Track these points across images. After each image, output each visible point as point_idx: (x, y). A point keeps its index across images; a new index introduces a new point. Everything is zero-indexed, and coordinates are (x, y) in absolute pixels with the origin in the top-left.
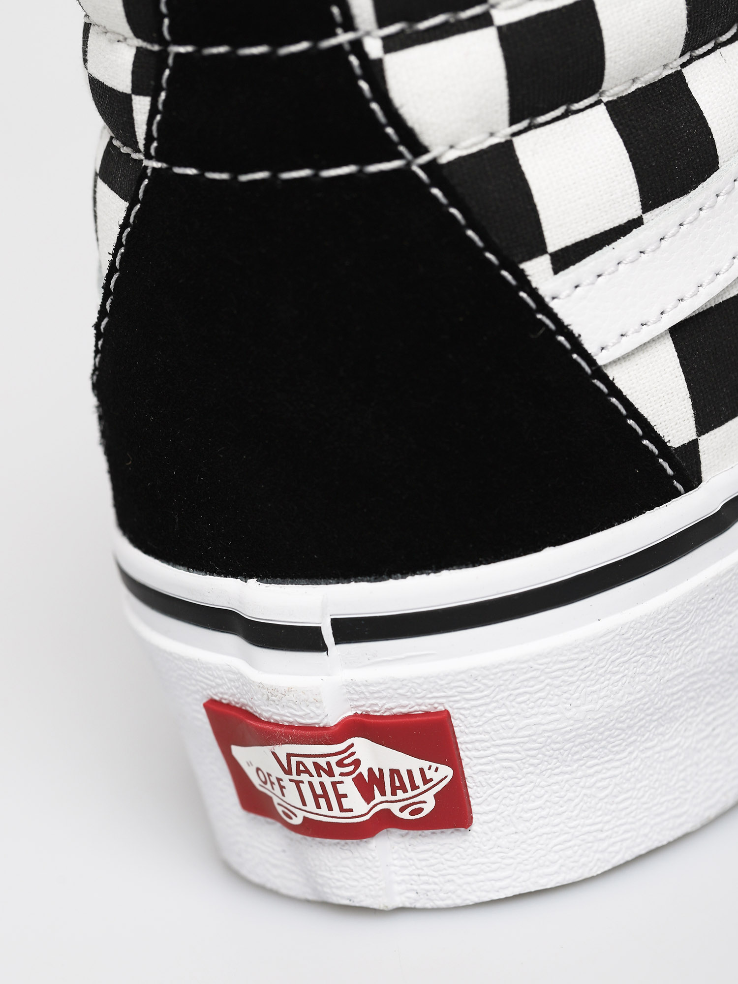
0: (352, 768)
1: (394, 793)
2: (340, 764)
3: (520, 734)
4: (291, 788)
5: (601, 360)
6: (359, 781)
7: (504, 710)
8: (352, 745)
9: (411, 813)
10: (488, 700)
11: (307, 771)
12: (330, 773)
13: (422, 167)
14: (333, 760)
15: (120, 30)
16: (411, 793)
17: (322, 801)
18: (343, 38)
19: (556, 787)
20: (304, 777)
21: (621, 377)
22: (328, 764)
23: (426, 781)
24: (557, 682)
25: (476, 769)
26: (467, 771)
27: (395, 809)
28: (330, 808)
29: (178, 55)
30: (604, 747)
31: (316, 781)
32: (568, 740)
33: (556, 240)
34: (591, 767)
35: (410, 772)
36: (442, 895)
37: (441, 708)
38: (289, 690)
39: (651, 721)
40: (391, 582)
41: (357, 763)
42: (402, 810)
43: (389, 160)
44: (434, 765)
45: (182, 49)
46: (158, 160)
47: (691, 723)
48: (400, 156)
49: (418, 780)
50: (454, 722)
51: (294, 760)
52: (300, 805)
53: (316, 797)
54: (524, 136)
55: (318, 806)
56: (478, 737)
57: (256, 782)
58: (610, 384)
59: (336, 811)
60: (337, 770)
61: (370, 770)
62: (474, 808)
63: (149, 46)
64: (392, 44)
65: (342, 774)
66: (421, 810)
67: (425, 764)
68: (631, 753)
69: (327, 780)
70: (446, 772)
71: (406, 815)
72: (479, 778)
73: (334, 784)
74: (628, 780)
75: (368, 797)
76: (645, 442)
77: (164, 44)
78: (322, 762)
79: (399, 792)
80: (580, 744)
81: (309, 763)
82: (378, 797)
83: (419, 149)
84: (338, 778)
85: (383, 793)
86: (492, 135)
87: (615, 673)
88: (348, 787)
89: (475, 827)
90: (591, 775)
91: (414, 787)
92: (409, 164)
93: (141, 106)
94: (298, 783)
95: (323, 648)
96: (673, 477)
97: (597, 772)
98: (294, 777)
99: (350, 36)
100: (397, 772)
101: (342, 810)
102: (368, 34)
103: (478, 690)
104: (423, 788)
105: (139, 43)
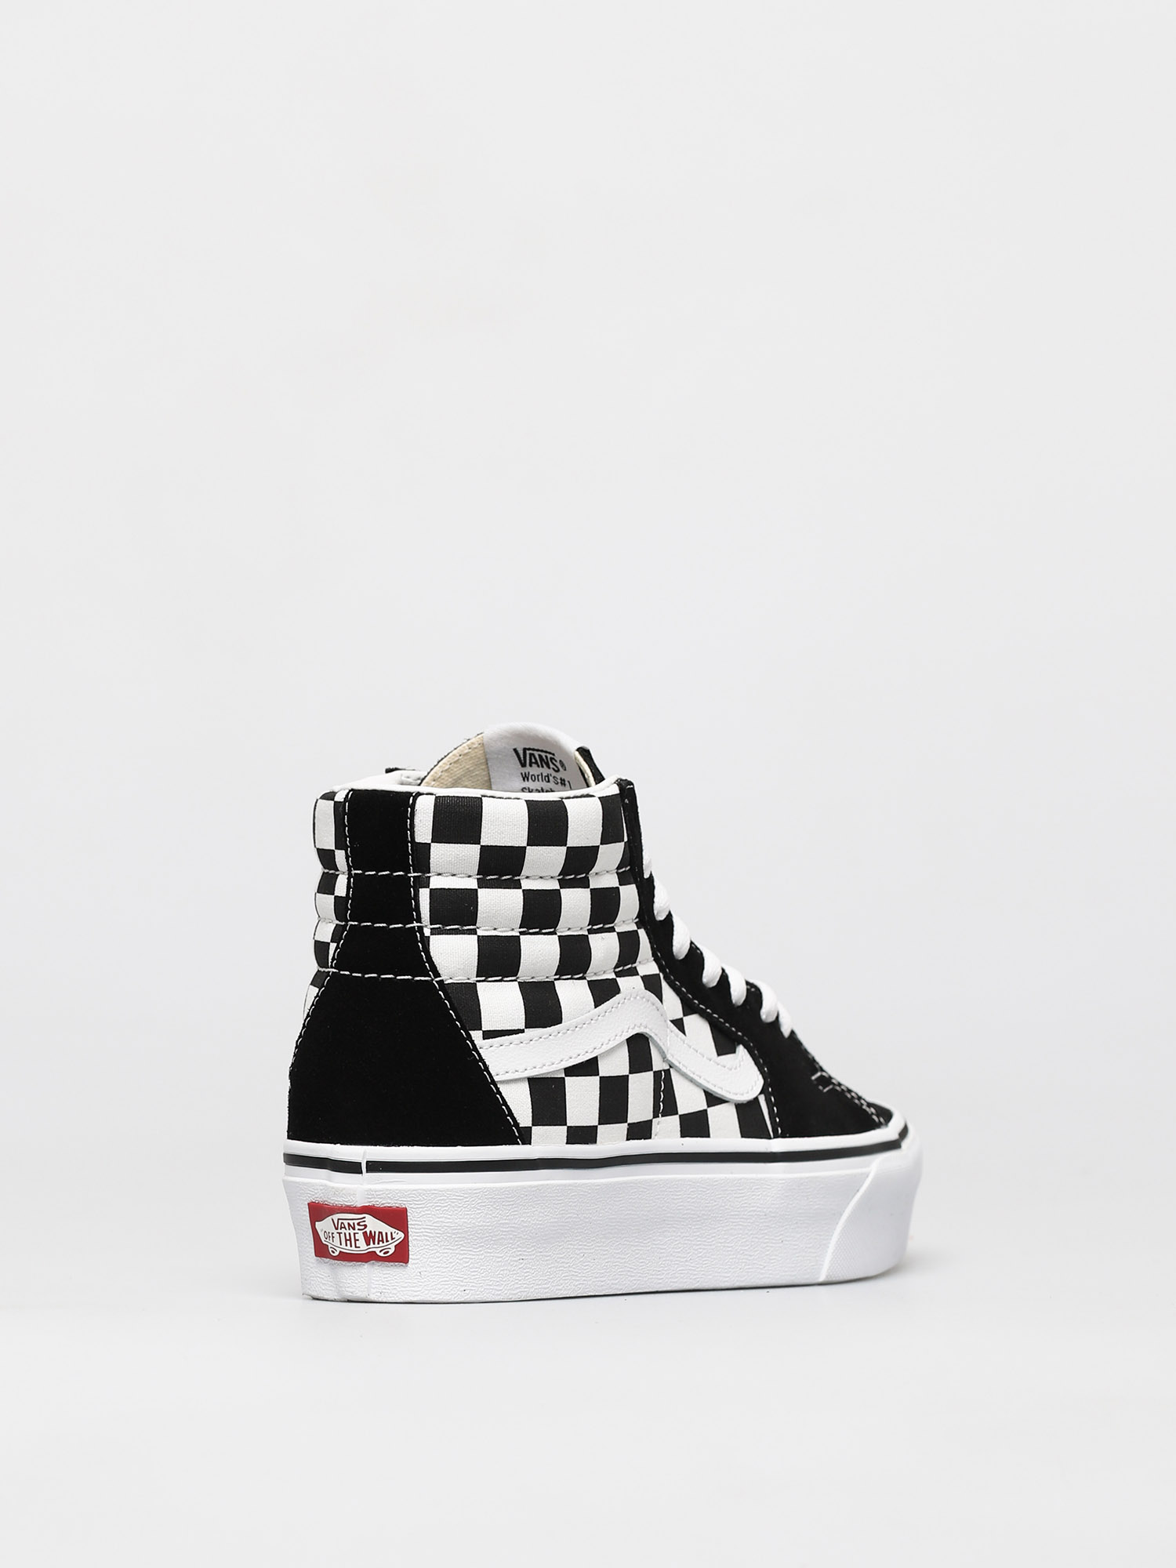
0: (363, 1227)
1: (378, 1244)
2: (358, 1224)
3: (435, 1225)
4: (336, 1236)
5: (496, 1079)
6: (365, 1234)
7: (429, 1212)
8: (364, 1218)
9: (384, 1253)
10: (423, 1206)
11: (345, 1227)
12: (354, 1229)
13: (437, 982)
14: (356, 1222)
15: (330, 917)
16: (385, 1244)
17: (348, 1242)
18: (415, 924)
19: (446, 1255)
20: (343, 1230)
21: (502, 1088)
22: (354, 1224)
23: (392, 1239)
24: (453, 1205)
25: (414, 1238)
26: (410, 1238)
27: (377, 1251)
28: (351, 1246)
29: (351, 925)
30: (469, 1243)
31: (347, 1232)
32: (454, 1234)
33: (487, 1025)
34: (462, 1250)
35: (386, 1234)
36: (391, 1295)
37: (404, 1206)
38: (344, 1189)
39: (492, 1240)
40: (393, 1148)
41: (366, 1226)
42: (381, 1251)
43: (425, 977)
44: (397, 1231)
45: (353, 923)
46: (335, 968)
47: (510, 1251)
48: (430, 976)
49: (389, 1238)
50: (408, 1214)
51: (340, 1221)
52: (339, 1245)
53: (346, 1240)
54: (481, 983)
55: (346, 1245)
56: (417, 1223)
57: (323, 1239)
58: (498, 1089)
59: (353, 1248)
60: (357, 1227)
61: (371, 1232)
62: (410, 1256)
63: (341, 923)
64: (434, 932)
65: (359, 1229)
66: (388, 1252)
67: (393, 1230)
68: (481, 1251)
69: (352, 1231)
70: (401, 1235)
71: (381, 1254)
72: (414, 1242)
73: (355, 1234)
74: (478, 1263)
75: (368, 1244)
76: (508, 1118)
77: (347, 921)
78: (351, 1222)
79: (381, 1243)
80: (459, 1237)
81: (346, 1222)
82: (372, 1245)
83: (437, 975)
84: (356, 1231)
85: (374, 1244)
86: (469, 979)
87: (478, 1209)
88: (360, 1236)
89: (409, 1264)
90: (462, 1254)
91: (387, 1241)
92: (433, 980)
93: (333, 946)
94: (340, 1233)
95: (361, 1173)
96: (518, 1138)
97: (466, 1254)
98: (339, 1231)
99: (419, 924)
100: (381, 1233)
101: (356, 1247)
102: (426, 926)
103: (420, 1200)
104: (391, 1242)
105: (338, 922)
